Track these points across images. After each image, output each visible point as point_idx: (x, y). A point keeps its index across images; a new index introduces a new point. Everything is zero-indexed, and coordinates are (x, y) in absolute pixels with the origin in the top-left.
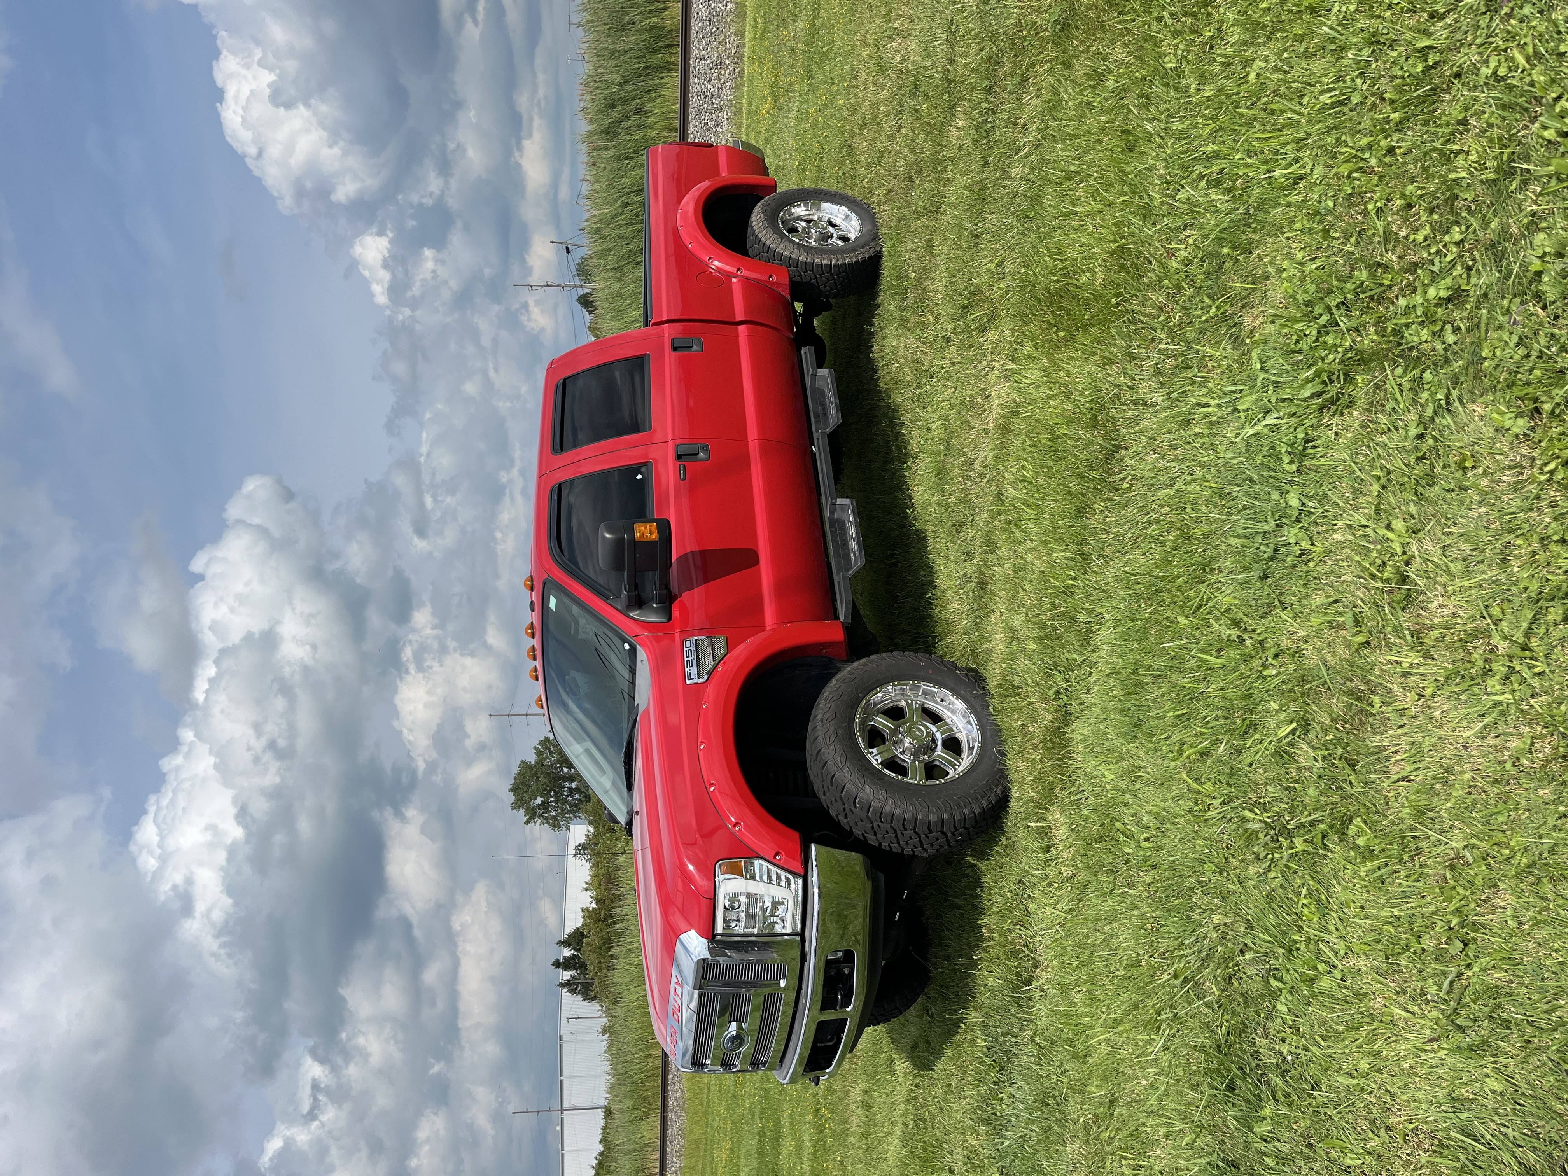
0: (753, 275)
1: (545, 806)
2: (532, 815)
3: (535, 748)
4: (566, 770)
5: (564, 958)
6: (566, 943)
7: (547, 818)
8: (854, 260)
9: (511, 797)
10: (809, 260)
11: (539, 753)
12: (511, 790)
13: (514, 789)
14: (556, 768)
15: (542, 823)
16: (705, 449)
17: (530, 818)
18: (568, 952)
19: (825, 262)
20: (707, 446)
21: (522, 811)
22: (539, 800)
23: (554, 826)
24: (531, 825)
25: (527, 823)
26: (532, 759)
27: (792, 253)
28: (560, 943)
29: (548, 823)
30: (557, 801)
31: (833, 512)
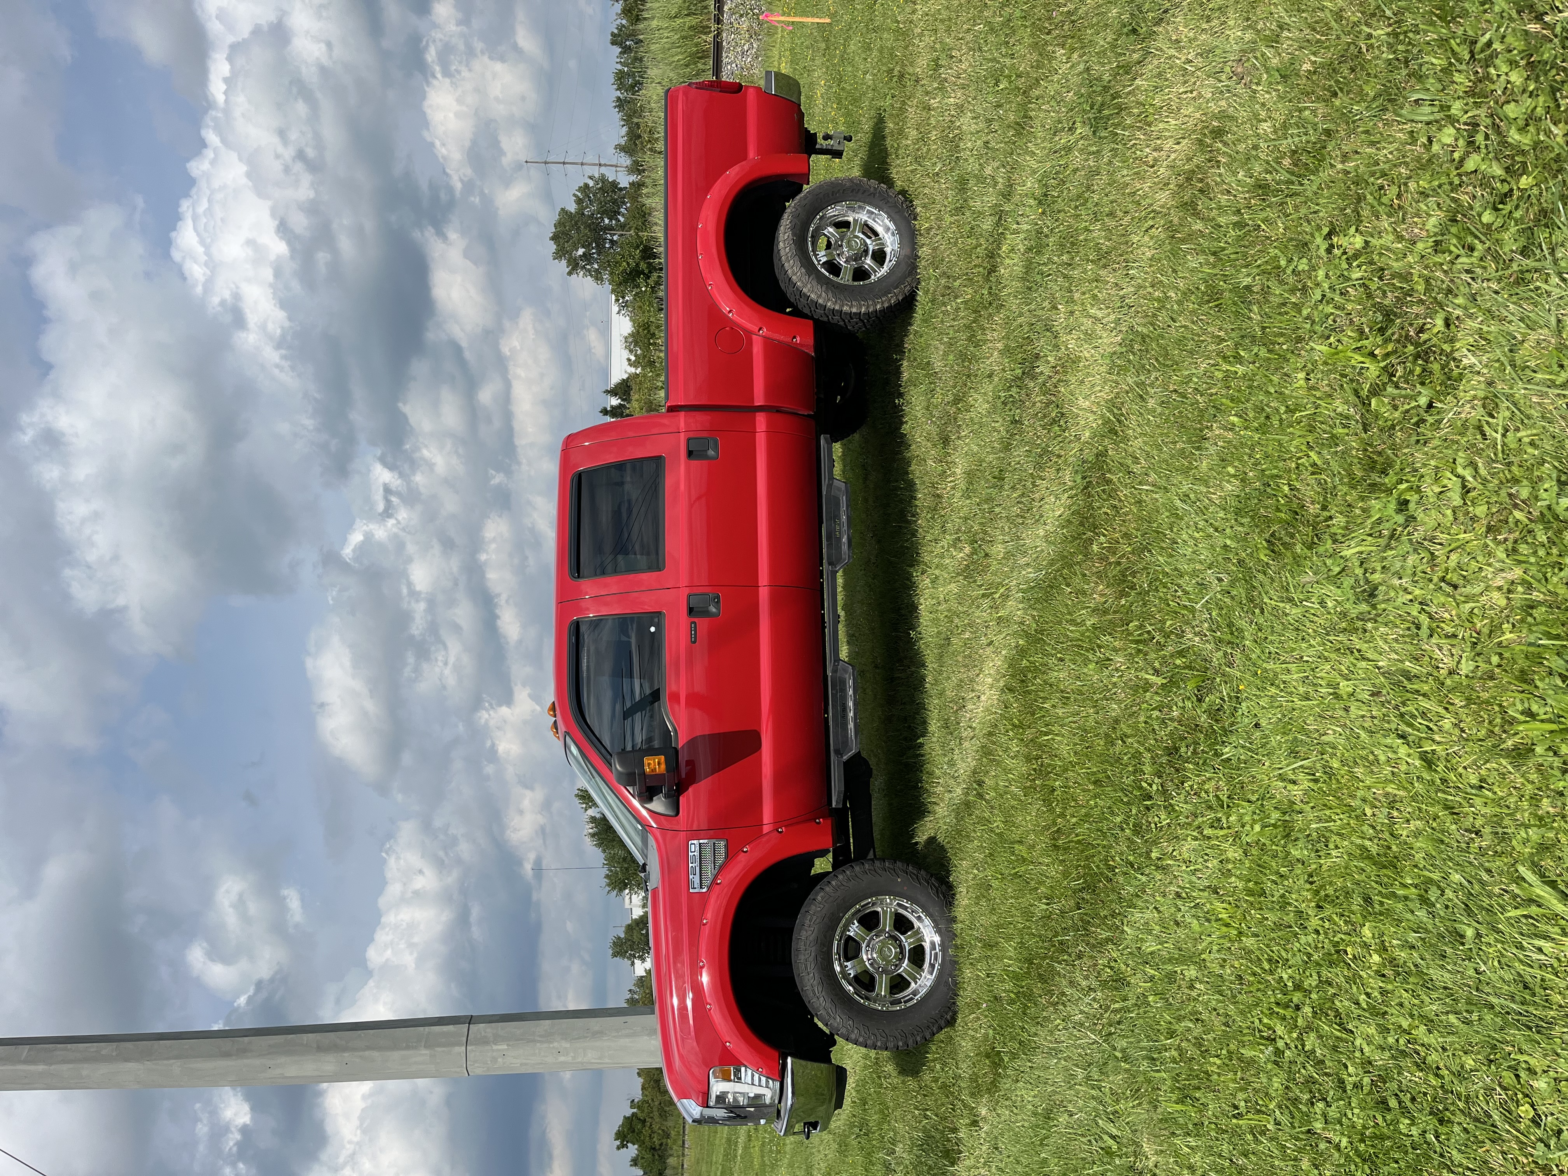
0: (776, 336)
1: (586, 257)
2: (574, 266)
3: (574, 195)
4: (607, 221)
5: (612, 407)
6: (613, 392)
7: (589, 271)
8: (886, 305)
9: (552, 247)
10: (837, 308)
11: (579, 201)
12: (552, 239)
13: (555, 238)
14: (597, 219)
15: (585, 275)
16: (717, 601)
17: (573, 269)
18: (615, 401)
19: (854, 310)
20: (718, 597)
21: (564, 262)
22: (581, 251)
23: (597, 279)
24: (574, 276)
25: (570, 273)
26: (572, 208)
27: (820, 296)
28: (607, 392)
29: (591, 276)
30: (599, 254)
31: (835, 671)
